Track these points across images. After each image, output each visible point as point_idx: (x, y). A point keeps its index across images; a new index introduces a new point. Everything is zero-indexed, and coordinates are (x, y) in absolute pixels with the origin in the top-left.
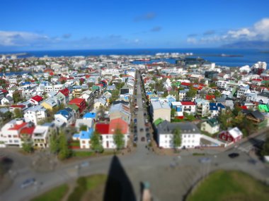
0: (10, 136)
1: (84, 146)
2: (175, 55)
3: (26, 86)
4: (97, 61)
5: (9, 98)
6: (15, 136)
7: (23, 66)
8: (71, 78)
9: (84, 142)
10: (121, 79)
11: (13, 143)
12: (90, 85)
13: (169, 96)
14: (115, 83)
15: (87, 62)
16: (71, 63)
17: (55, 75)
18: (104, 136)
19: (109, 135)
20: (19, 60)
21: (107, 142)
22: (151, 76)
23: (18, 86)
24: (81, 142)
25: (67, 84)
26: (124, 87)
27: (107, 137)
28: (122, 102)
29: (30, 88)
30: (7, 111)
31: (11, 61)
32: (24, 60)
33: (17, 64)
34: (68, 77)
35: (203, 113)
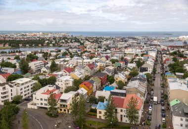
0: (41, 99)
1: (100, 117)
3: (62, 59)
4: (123, 41)
5: (47, 68)
6: (45, 100)
7: (63, 43)
8: (99, 54)
9: (100, 113)
10: (142, 58)
11: (43, 106)
12: (113, 61)
14: (136, 62)
15: (114, 42)
16: (101, 42)
17: (86, 51)
18: (119, 110)
19: (123, 109)
20: (60, 38)
21: (121, 115)
22: (172, 57)
23: (57, 58)
24: (98, 112)
25: (94, 59)
26: (143, 66)
27: (122, 111)
28: (140, 79)
29: (65, 61)
30: (44, 78)
31: (55, 39)
32: (64, 38)
33: (59, 41)
34: (96, 53)
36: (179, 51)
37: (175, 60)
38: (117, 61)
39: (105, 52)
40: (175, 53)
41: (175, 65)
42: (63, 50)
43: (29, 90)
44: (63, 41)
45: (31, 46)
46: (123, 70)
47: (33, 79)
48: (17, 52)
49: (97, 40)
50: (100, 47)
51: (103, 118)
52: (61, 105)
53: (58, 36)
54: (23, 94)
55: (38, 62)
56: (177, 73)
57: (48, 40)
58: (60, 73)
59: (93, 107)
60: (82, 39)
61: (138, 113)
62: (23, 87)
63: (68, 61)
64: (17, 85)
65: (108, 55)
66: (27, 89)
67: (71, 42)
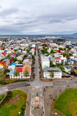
2: (53, 38)
4: (19, 40)
9: (11, 76)
12: (15, 50)
13: (49, 56)
14: (26, 50)
15: (15, 40)
21: (22, 76)
22: (42, 47)
24: (10, 76)
26: (30, 52)
27: (21, 73)
28: (29, 58)
34: (6, 47)
35: (64, 63)
36: (45, 44)
38: (17, 50)
39: (10, 46)
40: (43, 45)
41: (44, 50)
46: (20, 54)
51: (13, 78)
56: (45, 54)
59: (7, 74)
61: (29, 74)
65: (12, 47)
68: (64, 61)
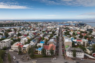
0: (15, 48)
1: (39, 53)
2: (75, 22)
3: (22, 31)
4: (46, 24)
5: (16, 35)
6: (17, 48)
8: (37, 29)
10: (54, 30)
11: (16, 50)
12: (43, 32)
13: (72, 37)
14: (52, 32)
15: (43, 24)
16: (37, 24)
17: (32, 28)
18: (47, 50)
19: (48, 50)
20: (21, 22)
21: (48, 52)
22: (65, 30)
23: (20, 31)
25: (35, 31)
26: (55, 33)
27: (48, 51)
28: (54, 38)
29: (23, 32)
30: (15, 39)
31: (18, 23)
32: (22, 23)
33: (20, 24)
35: (86, 45)
36: (67, 27)
37: (66, 31)
38: (45, 31)
39: (39, 28)
41: (66, 32)
42: (22, 28)
43: (9, 44)
44: (22, 24)
45: (8, 26)
46: (47, 35)
47: (11, 40)
48: (2, 28)
49: (36, 23)
50: (37, 26)
51: (40, 54)
52: (23, 50)
53: (19, 22)
54: (7, 46)
55: (12, 32)
56: (67, 36)
57: (16, 23)
58: (22, 37)
59: (36, 50)
60: (30, 23)
61: (54, 51)
62: (7, 43)
63: (25, 32)
64: (5, 42)
65: (41, 29)
66: (9, 43)
67: (25, 24)
68: (86, 43)
